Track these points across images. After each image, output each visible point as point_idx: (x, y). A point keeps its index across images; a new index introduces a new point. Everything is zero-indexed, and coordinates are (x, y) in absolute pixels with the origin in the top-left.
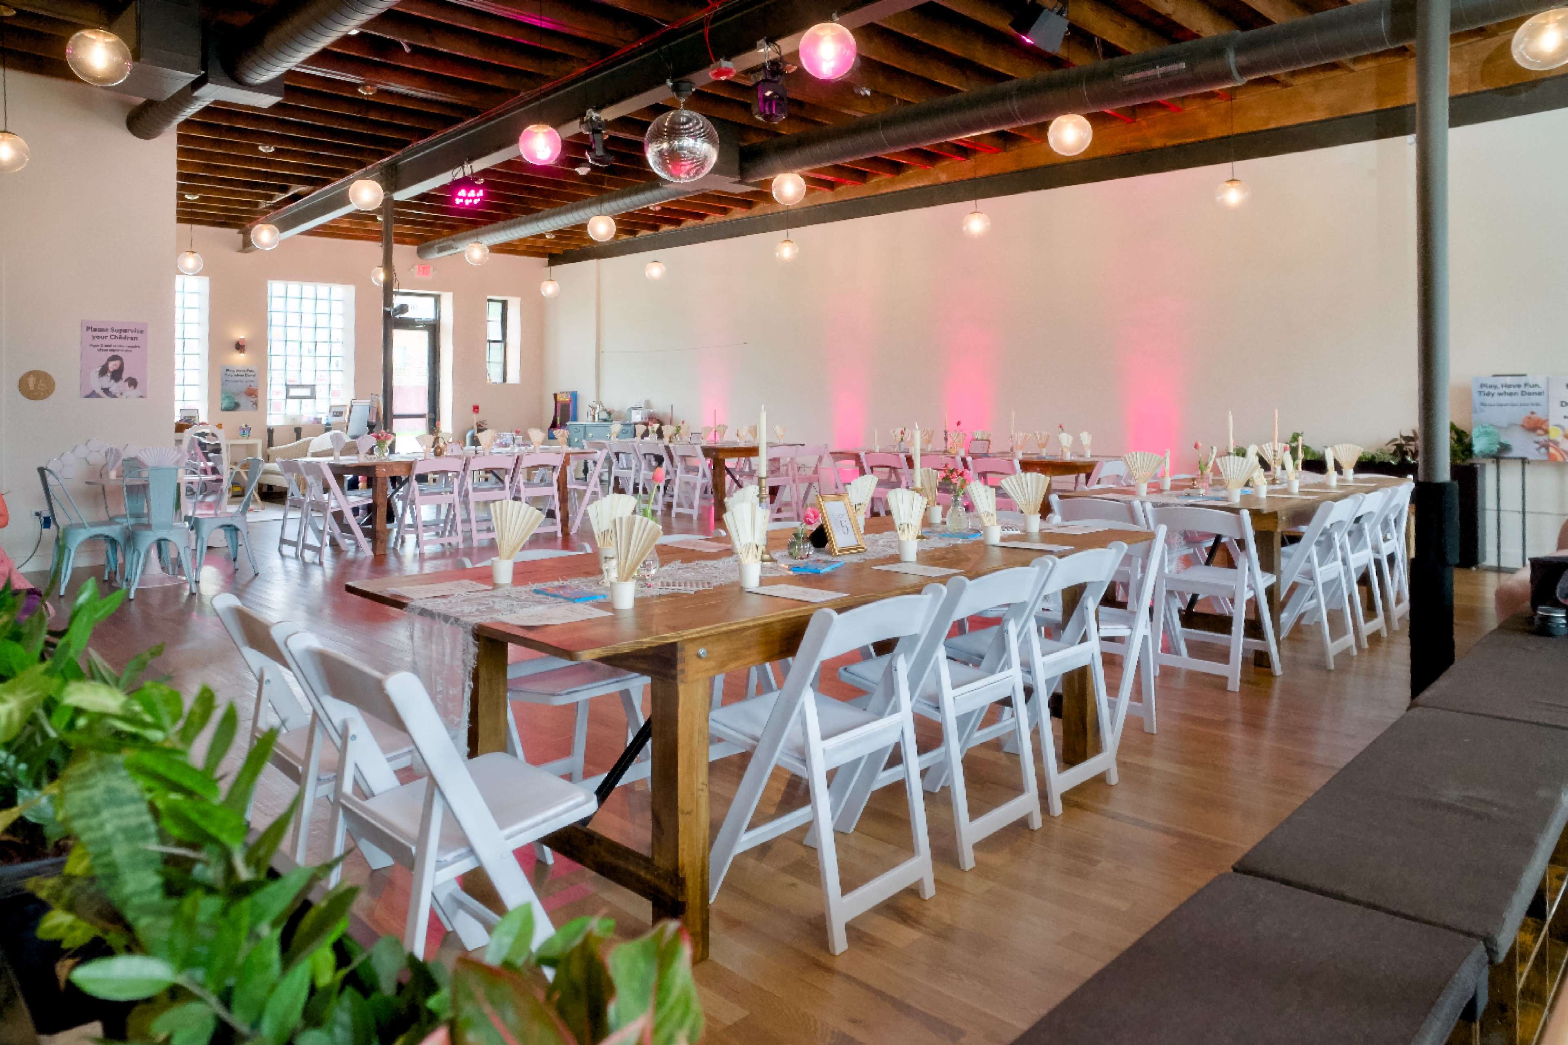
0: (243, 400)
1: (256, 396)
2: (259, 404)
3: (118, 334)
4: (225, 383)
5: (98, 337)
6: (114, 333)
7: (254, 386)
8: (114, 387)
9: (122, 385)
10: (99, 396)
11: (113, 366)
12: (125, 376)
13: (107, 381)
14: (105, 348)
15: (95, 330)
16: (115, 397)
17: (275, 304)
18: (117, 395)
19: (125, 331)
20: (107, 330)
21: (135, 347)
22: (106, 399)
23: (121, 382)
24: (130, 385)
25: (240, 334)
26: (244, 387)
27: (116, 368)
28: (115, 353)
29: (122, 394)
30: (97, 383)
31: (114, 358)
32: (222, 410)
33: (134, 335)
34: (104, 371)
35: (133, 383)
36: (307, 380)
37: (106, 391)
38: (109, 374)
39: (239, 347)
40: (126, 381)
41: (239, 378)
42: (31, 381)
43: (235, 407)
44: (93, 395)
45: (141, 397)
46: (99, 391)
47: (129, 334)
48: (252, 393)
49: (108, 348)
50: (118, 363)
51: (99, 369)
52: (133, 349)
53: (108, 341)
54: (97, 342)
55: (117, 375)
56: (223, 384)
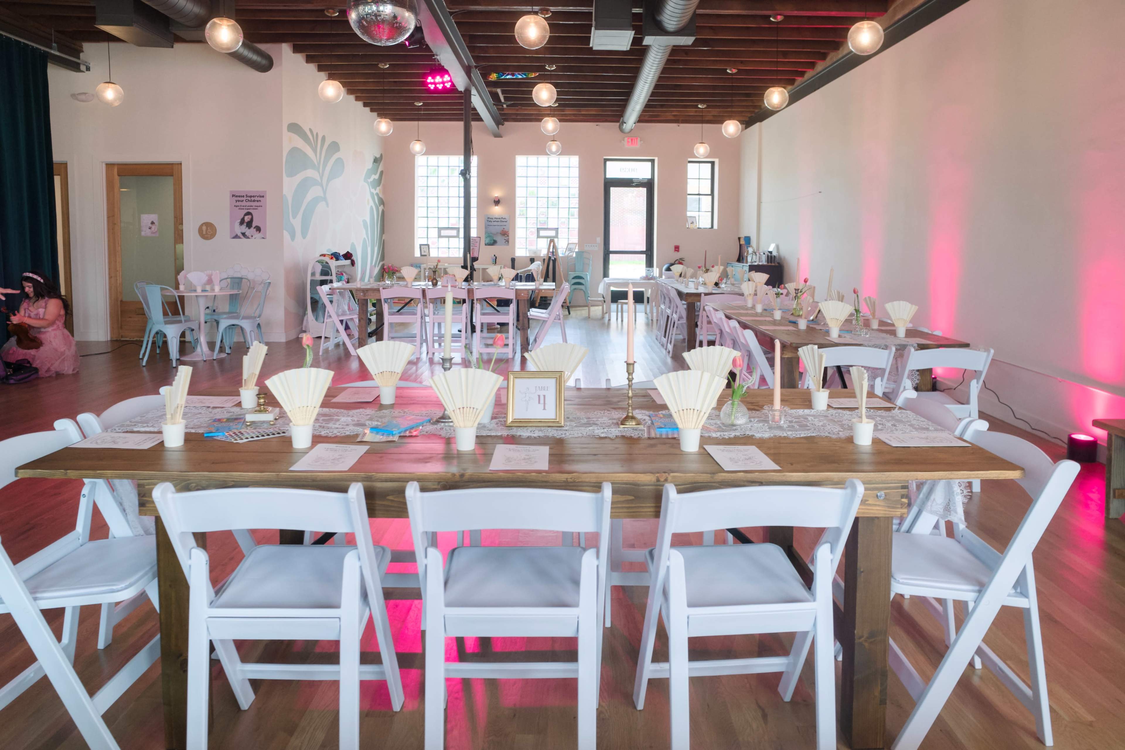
0: (499, 239)
1: (508, 236)
2: (510, 241)
3: (249, 199)
4: (487, 227)
5: (239, 201)
6: (248, 198)
7: (506, 230)
8: (248, 232)
9: (253, 230)
10: (240, 238)
11: (247, 219)
12: (254, 224)
13: (244, 228)
14: (242, 207)
15: (237, 196)
16: (248, 238)
17: (519, 171)
18: (250, 237)
19: (253, 196)
20: (243, 196)
21: (260, 206)
22: (244, 240)
23: (252, 229)
24: (257, 230)
25: (497, 193)
26: (499, 229)
27: (249, 220)
28: (249, 211)
29: (252, 236)
30: (239, 229)
31: (248, 214)
32: (486, 245)
33: (259, 199)
34: (242, 222)
35: (258, 229)
36: (552, 224)
37: (244, 234)
38: (245, 224)
39: (497, 202)
40: (254, 228)
41: (495, 223)
42: (204, 228)
43: (494, 243)
44: (236, 237)
45: (263, 238)
46: (240, 234)
47: (256, 199)
48: (505, 234)
49: (244, 208)
50: (250, 217)
51: (239, 221)
52: (259, 208)
53: (244, 203)
54: (238, 204)
55: (249, 225)
56: (486, 228)
